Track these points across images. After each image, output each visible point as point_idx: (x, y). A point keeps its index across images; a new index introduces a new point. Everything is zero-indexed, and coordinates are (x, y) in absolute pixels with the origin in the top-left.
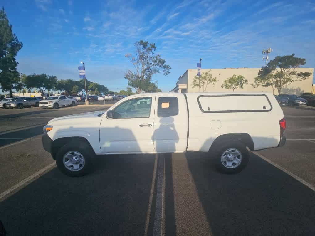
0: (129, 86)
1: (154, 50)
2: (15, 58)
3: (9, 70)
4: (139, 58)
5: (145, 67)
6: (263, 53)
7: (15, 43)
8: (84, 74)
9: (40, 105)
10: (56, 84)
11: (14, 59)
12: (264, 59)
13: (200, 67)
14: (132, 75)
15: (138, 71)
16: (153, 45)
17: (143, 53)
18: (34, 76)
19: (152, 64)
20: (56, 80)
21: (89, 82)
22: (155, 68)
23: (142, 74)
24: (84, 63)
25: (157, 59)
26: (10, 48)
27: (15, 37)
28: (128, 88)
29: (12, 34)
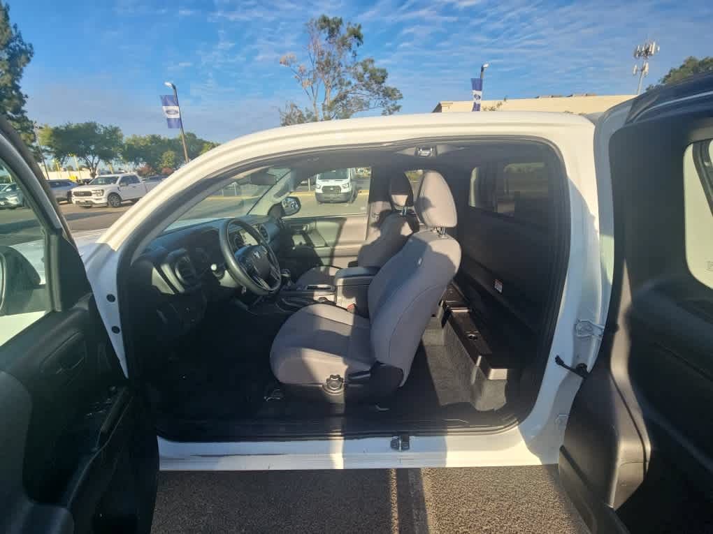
1: (358, 45)
2: (20, 85)
3: (9, 116)
4: (317, 68)
5: (334, 94)
6: (635, 55)
7: (17, 48)
8: (177, 116)
9: (75, 199)
10: (122, 146)
11: (17, 88)
12: (636, 71)
13: (480, 90)
14: (299, 116)
15: (315, 105)
16: (356, 28)
17: (329, 54)
18: (67, 127)
19: (353, 85)
20: (121, 137)
21: (201, 140)
22: (359, 95)
23: (326, 112)
24: (174, 87)
25: (365, 69)
26: (7, 60)
27: (16, 31)
29: (8, 26)
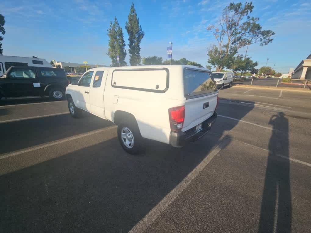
0: (209, 64)
7: (140, 33)
8: (171, 54)
11: (139, 46)
15: (220, 45)
18: (149, 58)
20: (162, 60)
24: (172, 43)
26: (137, 37)
28: (208, 66)
29: (138, 26)
